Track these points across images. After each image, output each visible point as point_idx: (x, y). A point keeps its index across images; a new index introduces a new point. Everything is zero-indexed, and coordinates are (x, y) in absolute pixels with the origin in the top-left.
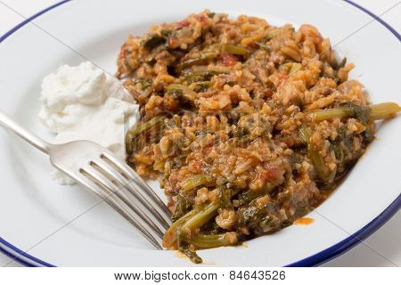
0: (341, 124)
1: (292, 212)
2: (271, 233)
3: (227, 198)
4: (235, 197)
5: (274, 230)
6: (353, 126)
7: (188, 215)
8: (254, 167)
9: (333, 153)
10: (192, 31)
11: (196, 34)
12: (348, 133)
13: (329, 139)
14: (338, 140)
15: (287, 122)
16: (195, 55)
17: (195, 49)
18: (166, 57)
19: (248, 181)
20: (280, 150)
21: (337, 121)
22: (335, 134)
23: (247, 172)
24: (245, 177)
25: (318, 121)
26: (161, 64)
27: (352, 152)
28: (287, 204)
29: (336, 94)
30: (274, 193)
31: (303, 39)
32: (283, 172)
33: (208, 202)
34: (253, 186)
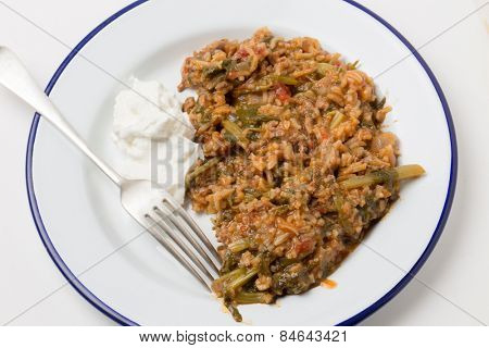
0: (370, 192)
1: (320, 276)
2: (301, 294)
3: (266, 265)
4: (273, 263)
5: (303, 292)
6: (380, 193)
7: (233, 273)
8: (290, 239)
9: (360, 218)
10: (250, 64)
11: (253, 68)
12: (375, 199)
13: (358, 207)
14: (366, 207)
15: (323, 192)
16: (250, 85)
17: (251, 80)
18: (225, 87)
19: (285, 251)
20: (314, 221)
21: (366, 189)
22: (363, 202)
23: (284, 243)
24: (282, 249)
25: (350, 190)
26: (220, 94)
27: (377, 213)
28: (315, 270)
29: (369, 158)
30: (305, 261)
31: (347, 87)
32: (315, 243)
33: (250, 266)
34: (289, 256)
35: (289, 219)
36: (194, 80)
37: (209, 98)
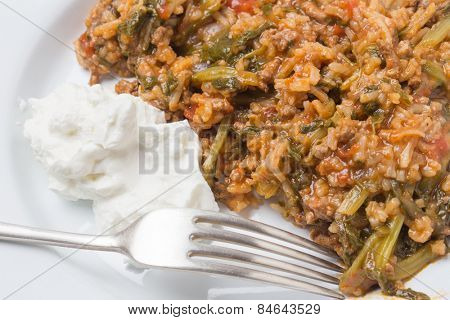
19: (421, 169)
23: (414, 159)
26: (163, 48)
33: (390, 218)
34: (430, 173)
35: (396, 123)
36: (111, 57)
37: (153, 61)
